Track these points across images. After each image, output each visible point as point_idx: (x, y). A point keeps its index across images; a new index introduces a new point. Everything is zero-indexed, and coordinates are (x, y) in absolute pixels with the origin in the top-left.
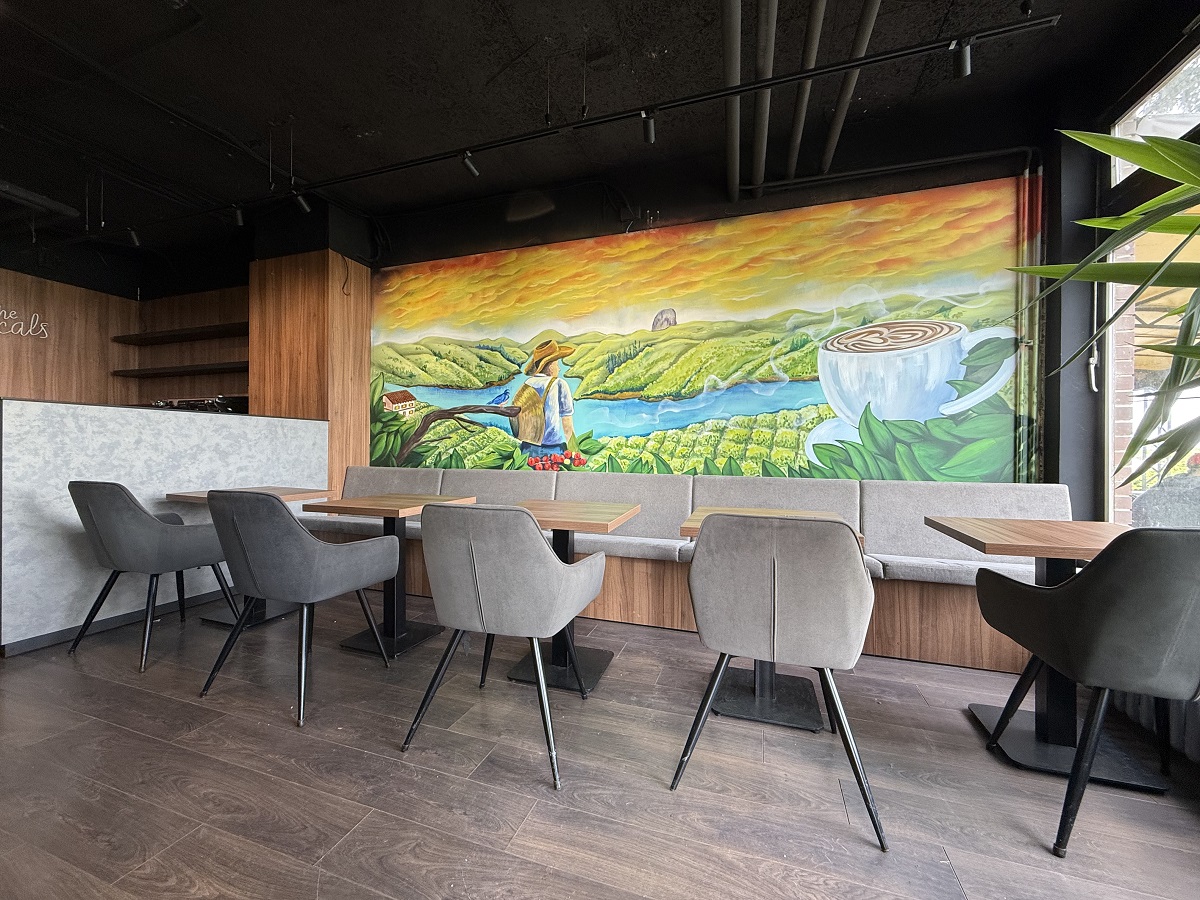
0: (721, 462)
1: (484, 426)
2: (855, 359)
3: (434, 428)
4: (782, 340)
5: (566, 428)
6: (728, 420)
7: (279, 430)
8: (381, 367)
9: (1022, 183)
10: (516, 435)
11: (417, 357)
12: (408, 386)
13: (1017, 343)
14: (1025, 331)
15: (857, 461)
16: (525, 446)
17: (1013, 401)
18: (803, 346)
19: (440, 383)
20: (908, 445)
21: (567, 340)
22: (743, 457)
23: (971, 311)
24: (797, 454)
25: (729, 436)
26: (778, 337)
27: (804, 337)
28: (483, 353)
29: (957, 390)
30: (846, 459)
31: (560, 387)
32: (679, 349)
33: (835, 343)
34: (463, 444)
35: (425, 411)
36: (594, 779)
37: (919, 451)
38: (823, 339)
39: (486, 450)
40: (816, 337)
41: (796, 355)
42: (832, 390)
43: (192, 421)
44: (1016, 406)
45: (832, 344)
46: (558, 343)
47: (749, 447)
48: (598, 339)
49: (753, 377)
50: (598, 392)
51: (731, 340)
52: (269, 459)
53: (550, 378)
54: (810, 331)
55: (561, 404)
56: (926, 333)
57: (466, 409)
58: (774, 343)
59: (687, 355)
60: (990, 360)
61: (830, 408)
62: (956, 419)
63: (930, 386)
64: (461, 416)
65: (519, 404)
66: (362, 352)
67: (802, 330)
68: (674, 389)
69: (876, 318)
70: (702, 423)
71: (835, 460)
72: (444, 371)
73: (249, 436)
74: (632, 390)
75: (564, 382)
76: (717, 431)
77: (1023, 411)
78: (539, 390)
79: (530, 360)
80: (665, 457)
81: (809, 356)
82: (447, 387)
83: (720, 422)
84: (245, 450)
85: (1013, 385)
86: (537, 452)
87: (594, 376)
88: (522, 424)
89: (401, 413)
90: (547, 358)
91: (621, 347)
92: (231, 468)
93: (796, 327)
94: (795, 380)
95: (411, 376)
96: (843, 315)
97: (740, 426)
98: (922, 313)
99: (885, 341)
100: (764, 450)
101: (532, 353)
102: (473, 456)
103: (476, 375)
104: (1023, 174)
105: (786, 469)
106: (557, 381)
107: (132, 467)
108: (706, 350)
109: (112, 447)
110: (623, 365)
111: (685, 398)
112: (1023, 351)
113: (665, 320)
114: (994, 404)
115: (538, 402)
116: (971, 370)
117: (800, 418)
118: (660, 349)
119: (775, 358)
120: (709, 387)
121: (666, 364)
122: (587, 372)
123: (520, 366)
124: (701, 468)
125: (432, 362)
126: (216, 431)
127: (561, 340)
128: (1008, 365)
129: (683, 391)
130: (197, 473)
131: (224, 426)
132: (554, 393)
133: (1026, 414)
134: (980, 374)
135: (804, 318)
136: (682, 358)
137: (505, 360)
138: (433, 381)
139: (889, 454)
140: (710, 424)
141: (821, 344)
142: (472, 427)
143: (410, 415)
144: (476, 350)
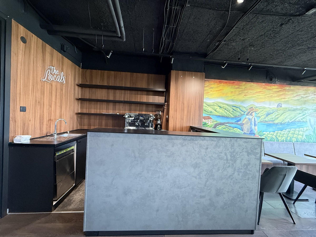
0: (289, 138)
1: (234, 128)
3: (218, 127)
4: (302, 113)
5: (256, 129)
6: (291, 129)
10: (242, 131)
11: (213, 107)
12: (210, 115)
15: (312, 138)
18: (305, 115)
19: (220, 115)
21: (257, 107)
24: (302, 137)
25: (291, 133)
27: (305, 113)
28: (234, 108)
31: (255, 119)
32: (282, 113)
33: (310, 115)
35: (215, 123)
38: (308, 114)
42: (309, 124)
46: (255, 108)
47: (294, 135)
48: (265, 108)
49: (296, 120)
50: (264, 121)
51: (292, 112)
53: (252, 116)
55: (254, 123)
57: (228, 123)
58: (300, 114)
59: (284, 114)
61: (309, 128)
64: (227, 125)
65: (244, 122)
68: (280, 122)
71: (309, 138)
72: (221, 112)
74: (272, 121)
78: (249, 119)
80: (278, 137)
81: (306, 117)
82: (222, 116)
83: (289, 129)
87: (263, 117)
88: (244, 128)
89: (207, 123)
91: (270, 111)
95: (211, 112)
96: (312, 109)
97: (293, 131)
103: (232, 114)
105: (300, 140)
106: (254, 117)
108: (288, 113)
110: (270, 115)
113: (279, 105)
115: (249, 122)
117: (304, 129)
118: (279, 112)
119: (300, 117)
120: (288, 122)
121: (279, 116)
122: (261, 116)
123: (244, 112)
125: (218, 109)
129: (282, 122)
132: (253, 120)
135: (305, 109)
137: (240, 111)
138: (218, 114)
140: (287, 130)
142: (230, 128)
144: (232, 107)
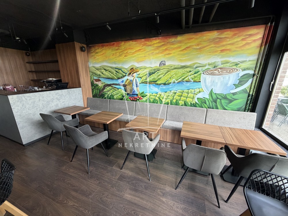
0: (174, 101)
1: (118, 89)
2: (211, 77)
3: (106, 88)
4: (193, 71)
5: (138, 90)
6: (177, 91)
7: (70, 92)
8: (92, 72)
9: (267, 27)
10: (126, 91)
11: (100, 70)
12: (99, 78)
13: (254, 75)
14: (257, 72)
15: (207, 103)
16: (128, 94)
17: (249, 90)
18: (197, 73)
19: (107, 77)
20: (221, 100)
21: (138, 68)
22: (180, 100)
23: (243, 65)
24: (193, 100)
25: (177, 94)
26: (191, 70)
27: (198, 70)
28: (117, 70)
29: (236, 87)
30: (205, 102)
31: (136, 80)
32: (166, 72)
33: (206, 72)
34: (114, 93)
35: (104, 84)
36: (141, 181)
37: (223, 101)
38: (203, 71)
39: (119, 94)
40: (201, 70)
41: (195, 75)
42: (204, 84)
43: (50, 93)
44: (250, 91)
45: (205, 73)
46: (135, 68)
47: (182, 97)
48: (145, 68)
49: (184, 80)
50: (145, 82)
51: (179, 70)
52: (69, 99)
53: (133, 78)
54: (200, 69)
55: (136, 84)
56: (230, 71)
57: (113, 84)
58: (190, 71)
59: (168, 73)
60: (246, 79)
61: (202, 89)
62: (234, 94)
63: (229, 85)
64: (113, 86)
65: (126, 84)
66: (87, 68)
67: (198, 68)
68: (164, 82)
69: (218, 66)
70: (171, 91)
71: (202, 102)
72: (107, 74)
73: (64, 94)
74: (154, 82)
75: (137, 79)
76: (174, 93)
77: (251, 93)
78: (131, 80)
79: (128, 73)
80: (161, 99)
81: (199, 76)
83: (175, 91)
84: (63, 98)
85: (250, 86)
86: (131, 96)
87: (144, 78)
88: (127, 89)
89: (98, 84)
90: (133, 72)
92: (61, 102)
93: (196, 67)
94: (195, 82)
95: (100, 75)
96: (209, 65)
97: (180, 92)
98: (230, 65)
99: (219, 72)
100: (185, 99)
101: (129, 71)
102: (116, 96)
103: (115, 76)
104: (268, 24)
105: (190, 103)
106: (135, 78)
107: (39, 106)
108: (173, 72)
109: (34, 102)
110: (152, 75)
111: (166, 84)
112: (255, 77)
113: (162, 64)
114: (244, 91)
115: (131, 83)
116: (240, 82)
117: (195, 91)
118: (161, 72)
119: (190, 75)
120: (173, 82)
121: (162, 76)
122: (143, 77)
123: (126, 74)
124: (169, 102)
125: (104, 72)
126: (56, 94)
127: (136, 68)
128: (250, 81)
129: (166, 83)
130: (54, 105)
131: (57, 93)
132: (134, 81)
133: (252, 94)
134: (242, 83)
135: (199, 65)
136: (166, 74)
137: (122, 72)
138: (105, 77)
139: (215, 102)
140: (172, 91)
141: (202, 72)
142: (115, 89)
143: (100, 85)
144: (115, 69)
